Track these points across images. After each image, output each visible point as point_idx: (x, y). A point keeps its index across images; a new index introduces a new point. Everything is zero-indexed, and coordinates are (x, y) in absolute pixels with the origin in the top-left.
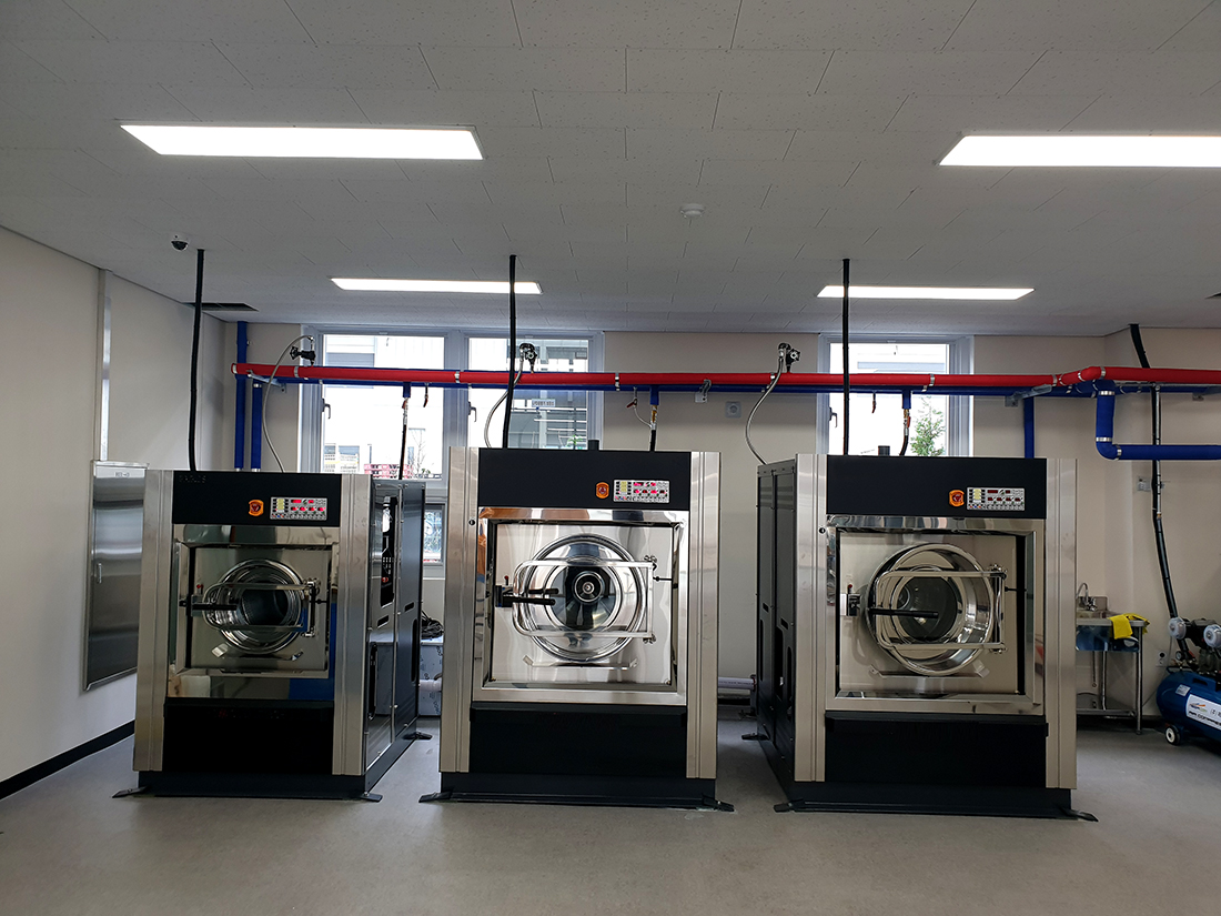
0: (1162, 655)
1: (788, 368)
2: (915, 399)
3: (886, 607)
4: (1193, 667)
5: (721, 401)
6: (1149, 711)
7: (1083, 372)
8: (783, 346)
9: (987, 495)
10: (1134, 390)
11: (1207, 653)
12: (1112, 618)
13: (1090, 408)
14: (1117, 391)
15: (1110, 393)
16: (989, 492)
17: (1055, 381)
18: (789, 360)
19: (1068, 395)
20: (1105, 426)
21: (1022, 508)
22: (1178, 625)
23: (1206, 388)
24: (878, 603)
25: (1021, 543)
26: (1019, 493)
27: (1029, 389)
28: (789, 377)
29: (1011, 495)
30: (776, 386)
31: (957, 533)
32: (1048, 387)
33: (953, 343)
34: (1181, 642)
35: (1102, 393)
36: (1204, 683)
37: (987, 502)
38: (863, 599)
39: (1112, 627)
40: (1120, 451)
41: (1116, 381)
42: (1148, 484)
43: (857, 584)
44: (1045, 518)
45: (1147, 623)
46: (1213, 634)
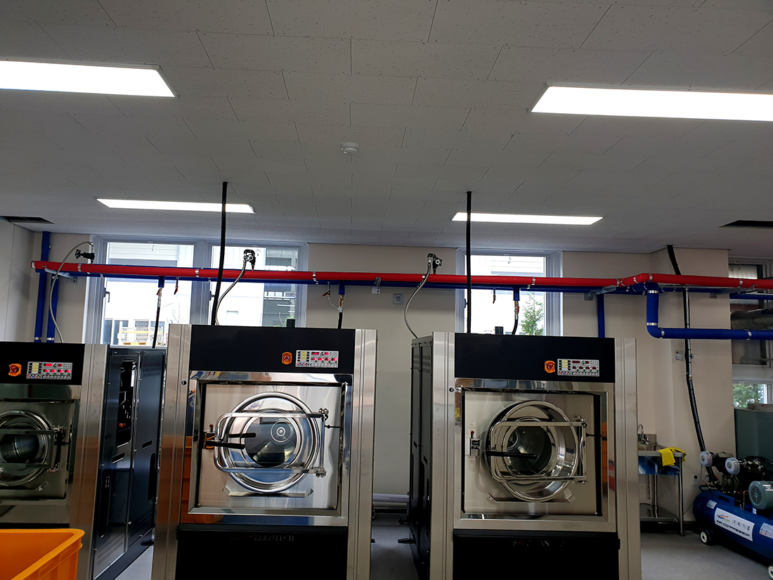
0: (696, 477)
1: (435, 271)
2: (524, 295)
3: (498, 449)
4: (717, 486)
5: (390, 293)
6: (688, 518)
7: (637, 277)
8: (430, 255)
9: (572, 365)
10: (671, 290)
11: (728, 478)
12: (661, 451)
13: (642, 302)
14: (660, 292)
15: (656, 292)
16: (573, 362)
17: (618, 283)
18: (435, 266)
19: (627, 293)
20: (653, 315)
21: (598, 375)
22: (707, 456)
23: (719, 289)
24: (492, 446)
25: (598, 400)
26: (595, 363)
27: (600, 288)
28: (435, 277)
29: (590, 365)
30: (426, 283)
31: (550, 392)
32: (613, 287)
33: (549, 257)
34: (709, 469)
35: (650, 292)
36: (727, 500)
37: (572, 370)
38: (483, 442)
39: (661, 457)
40: (663, 332)
41: (659, 284)
42: (682, 356)
43: (478, 430)
44: (614, 382)
45: (685, 455)
46: (733, 464)
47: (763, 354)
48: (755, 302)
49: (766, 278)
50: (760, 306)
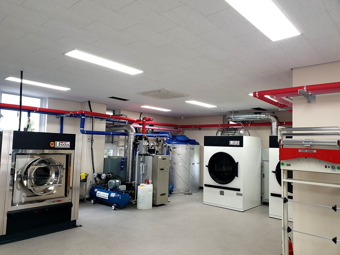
0: (91, 182)
2: (32, 114)
4: (98, 184)
6: (88, 196)
7: (78, 111)
10: (88, 117)
11: (102, 180)
13: (78, 120)
14: (86, 117)
15: (84, 117)
16: (61, 143)
17: (71, 113)
19: (73, 117)
20: (82, 125)
21: (69, 147)
22: (96, 174)
27: (64, 114)
29: (67, 144)
32: (69, 114)
33: (42, 99)
34: (95, 179)
35: (82, 117)
36: (101, 188)
37: (60, 145)
38: (22, 175)
40: (85, 132)
41: (85, 115)
42: (90, 140)
43: (20, 171)
44: (74, 150)
45: (88, 175)
46: (104, 176)
47: (113, 140)
48: (112, 122)
49: (116, 115)
50: (113, 124)
